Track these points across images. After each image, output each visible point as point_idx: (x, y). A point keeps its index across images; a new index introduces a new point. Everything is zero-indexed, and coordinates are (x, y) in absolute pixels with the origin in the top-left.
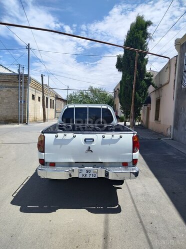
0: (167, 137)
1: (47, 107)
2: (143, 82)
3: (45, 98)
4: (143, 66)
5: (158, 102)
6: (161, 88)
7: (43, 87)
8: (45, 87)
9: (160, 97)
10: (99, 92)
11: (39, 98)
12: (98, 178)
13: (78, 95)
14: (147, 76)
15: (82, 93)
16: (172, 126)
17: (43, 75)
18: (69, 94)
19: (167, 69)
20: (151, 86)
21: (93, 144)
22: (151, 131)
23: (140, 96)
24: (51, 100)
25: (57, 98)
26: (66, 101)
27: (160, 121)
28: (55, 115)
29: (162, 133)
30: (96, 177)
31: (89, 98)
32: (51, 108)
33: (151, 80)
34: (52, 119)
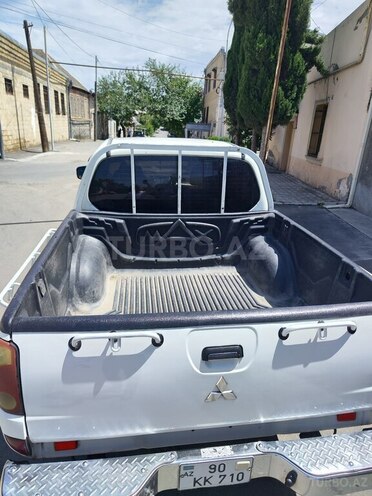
0: (338, 201)
1: (48, 112)
2: (299, 57)
3: (42, 89)
4: (301, 10)
5: (321, 112)
6: (334, 74)
7: (31, 58)
8: (37, 59)
9: (327, 98)
10: (170, 75)
11: (25, 88)
12: (253, 481)
13: (121, 81)
14: (310, 40)
15: (131, 77)
16: (355, 176)
17: (29, 23)
18: (100, 77)
19: (360, 20)
20: (314, 69)
21: (241, 367)
22: (293, 179)
23: (286, 97)
24: (56, 92)
25: (72, 88)
26: (94, 95)
27: (321, 160)
28: (70, 131)
29: (324, 188)
30: (246, 480)
31: (147, 89)
32: (58, 113)
33: (316, 51)
34: (64, 142)
